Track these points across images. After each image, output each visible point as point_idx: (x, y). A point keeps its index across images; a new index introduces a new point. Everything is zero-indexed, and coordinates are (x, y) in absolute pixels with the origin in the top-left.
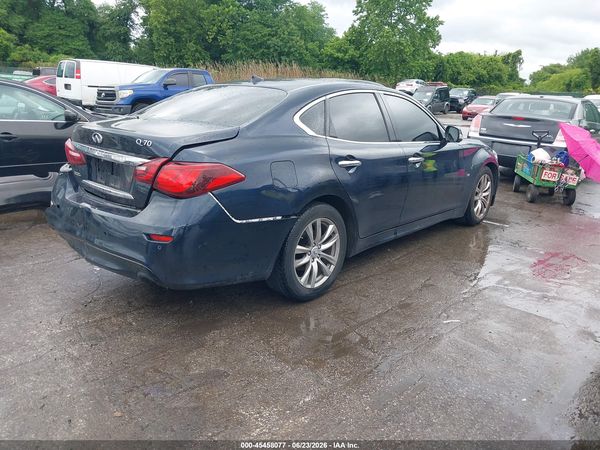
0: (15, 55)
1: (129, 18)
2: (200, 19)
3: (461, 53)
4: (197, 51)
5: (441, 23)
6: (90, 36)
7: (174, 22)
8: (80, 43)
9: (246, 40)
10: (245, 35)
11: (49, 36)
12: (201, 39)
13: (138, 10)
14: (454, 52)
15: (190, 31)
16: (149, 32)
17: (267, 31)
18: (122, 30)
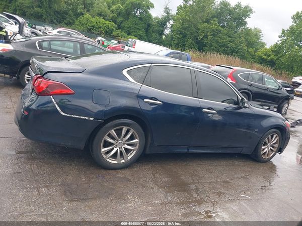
0: (114, 33)
1: (165, 24)
2: (198, 29)
4: (192, 43)
6: (147, 30)
7: (185, 29)
8: (142, 32)
9: (217, 42)
10: (217, 40)
11: (130, 27)
12: (196, 38)
13: (170, 21)
15: (192, 34)
16: (172, 31)
17: (229, 39)
18: (161, 29)
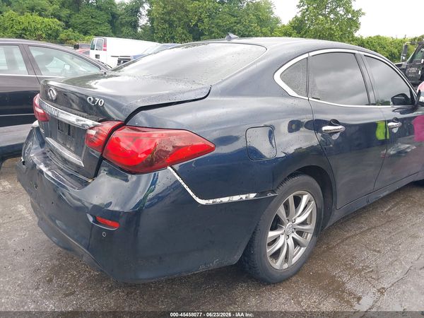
0: (62, 36)
1: (138, 11)
2: (187, 11)
3: (378, 37)
4: (183, 33)
5: (363, 14)
6: (111, 23)
7: (169, 13)
8: (106, 27)
9: (218, 26)
10: (218, 23)
11: (85, 23)
12: (187, 25)
13: (145, 5)
14: (373, 36)
15: (180, 20)
16: (152, 20)
17: (233, 19)
18: (133, 19)
